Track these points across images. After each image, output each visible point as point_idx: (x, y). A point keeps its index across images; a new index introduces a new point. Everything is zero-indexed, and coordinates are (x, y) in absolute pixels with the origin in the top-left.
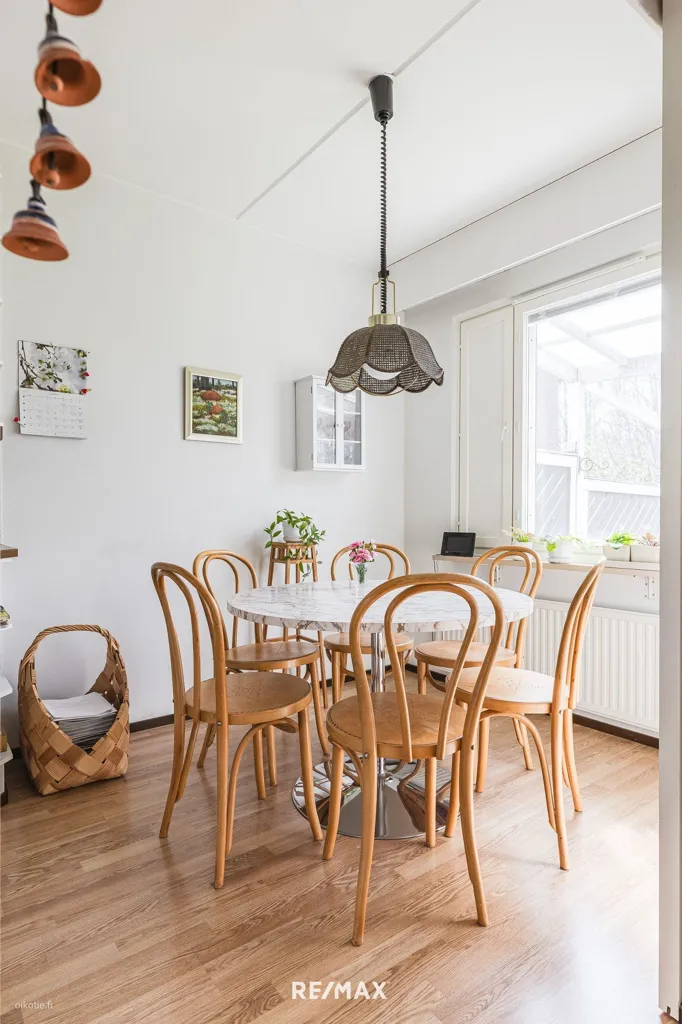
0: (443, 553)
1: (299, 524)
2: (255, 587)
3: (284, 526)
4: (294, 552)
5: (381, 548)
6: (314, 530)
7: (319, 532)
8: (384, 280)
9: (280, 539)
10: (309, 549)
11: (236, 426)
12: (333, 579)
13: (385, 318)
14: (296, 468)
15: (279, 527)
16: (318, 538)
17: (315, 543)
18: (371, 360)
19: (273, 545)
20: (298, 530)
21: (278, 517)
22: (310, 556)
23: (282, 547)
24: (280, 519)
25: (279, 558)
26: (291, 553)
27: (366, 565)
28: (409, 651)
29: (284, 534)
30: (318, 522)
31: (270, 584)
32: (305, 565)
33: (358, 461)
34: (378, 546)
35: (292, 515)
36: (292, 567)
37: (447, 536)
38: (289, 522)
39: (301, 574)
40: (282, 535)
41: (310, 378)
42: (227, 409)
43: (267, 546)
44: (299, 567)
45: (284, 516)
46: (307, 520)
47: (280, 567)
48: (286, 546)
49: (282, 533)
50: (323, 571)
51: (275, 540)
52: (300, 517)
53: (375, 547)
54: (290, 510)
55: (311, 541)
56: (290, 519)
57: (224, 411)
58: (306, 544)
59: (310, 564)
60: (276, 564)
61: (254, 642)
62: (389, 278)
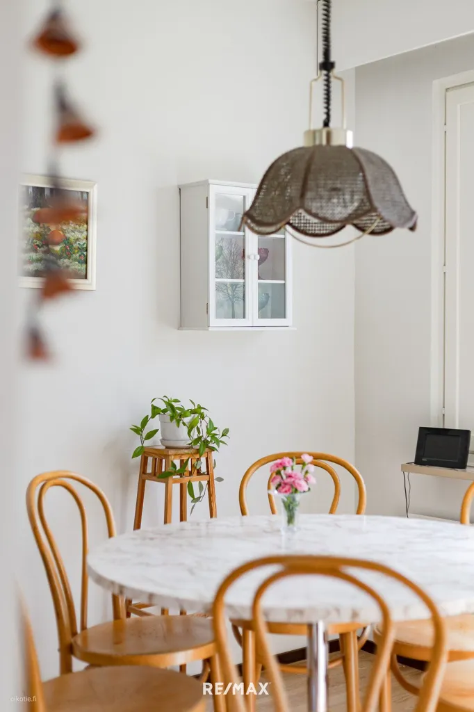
0: (419, 461)
1: (187, 420)
2: (110, 535)
3: (163, 422)
4: (177, 462)
5: (318, 458)
6: (211, 427)
7: (219, 432)
8: (327, 75)
9: (156, 442)
10: (203, 460)
11: (86, 262)
12: (243, 513)
13: (329, 135)
14: (181, 326)
15: (155, 423)
16: (218, 442)
17: (213, 449)
18: (308, 204)
19: (144, 453)
20: (185, 430)
21: (154, 408)
22: (204, 470)
23: (159, 456)
24: (155, 411)
25: (154, 474)
26: (174, 466)
27: (298, 497)
28: (364, 629)
29: (163, 434)
30: (217, 415)
31: (137, 526)
32: (195, 485)
33: (280, 313)
34: (316, 457)
35: (176, 405)
36: (176, 489)
37: (425, 433)
38: (172, 418)
39: (189, 499)
40: (158, 436)
41: (206, 184)
42: (72, 236)
43: (135, 455)
44: (186, 490)
45: (163, 406)
46: (198, 411)
47: (155, 489)
48: (167, 456)
49: (159, 432)
50: (226, 493)
51: (147, 443)
52: (188, 406)
53: (307, 459)
54: (172, 397)
55: (204, 446)
56: (173, 412)
57: (67, 239)
58: (198, 451)
59: (205, 483)
60: (148, 482)
61: (110, 617)
62: (335, 72)
